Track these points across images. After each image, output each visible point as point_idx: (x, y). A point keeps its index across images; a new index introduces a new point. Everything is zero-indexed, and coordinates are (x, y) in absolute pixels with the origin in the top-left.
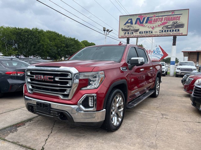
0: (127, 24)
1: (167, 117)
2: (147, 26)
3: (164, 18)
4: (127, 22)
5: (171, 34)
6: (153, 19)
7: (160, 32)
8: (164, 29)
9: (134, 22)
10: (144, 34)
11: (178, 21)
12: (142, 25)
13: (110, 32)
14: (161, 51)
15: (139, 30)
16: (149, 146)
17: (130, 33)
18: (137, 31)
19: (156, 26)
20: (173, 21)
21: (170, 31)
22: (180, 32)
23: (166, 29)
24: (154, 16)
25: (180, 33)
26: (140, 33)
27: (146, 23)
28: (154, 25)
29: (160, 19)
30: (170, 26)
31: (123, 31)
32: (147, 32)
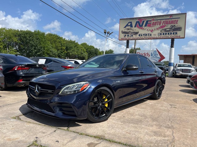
0: (127, 27)
1: (176, 107)
2: (146, 29)
3: (162, 21)
4: (127, 25)
5: (169, 36)
6: (152, 22)
7: (159, 35)
8: (162, 32)
9: (134, 25)
10: (143, 37)
11: (176, 26)
12: (142, 28)
13: (110, 34)
15: (138, 32)
16: (165, 127)
17: (130, 35)
18: (136, 33)
19: (155, 29)
20: (172, 24)
21: (168, 34)
23: (165, 32)
24: (153, 20)
25: (177, 36)
26: (139, 35)
27: (145, 26)
28: (153, 28)
29: (158, 22)
30: (169, 29)
31: (123, 33)
32: (146, 35)
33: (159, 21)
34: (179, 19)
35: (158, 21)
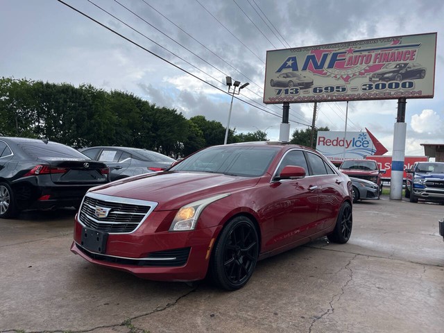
0: (284, 71)
2: (333, 75)
3: (373, 54)
4: (284, 66)
5: (392, 93)
6: (348, 56)
7: (365, 89)
8: (374, 82)
9: (300, 65)
10: (324, 94)
11: (410, 63)
12: (321, 73)
13: (242, 87)
14: (371, 142)
15: (312, 83)
17: (292, 91)
18: (307, 85)
19: (354, 75)
20: (398, 62)
21: (390, 86)
22: (416, 90)
23: (381, 82)
24: (350, 51)
25: (414, 92)
26: (315, 90)
27: (330, 66)
28: (350, 72)
29: (363, 57)
30: (391, 74)
31: (274, 86)
32: (332, 89)
33: (366, 53)
34: (417, 49)
35: (364, 53)
